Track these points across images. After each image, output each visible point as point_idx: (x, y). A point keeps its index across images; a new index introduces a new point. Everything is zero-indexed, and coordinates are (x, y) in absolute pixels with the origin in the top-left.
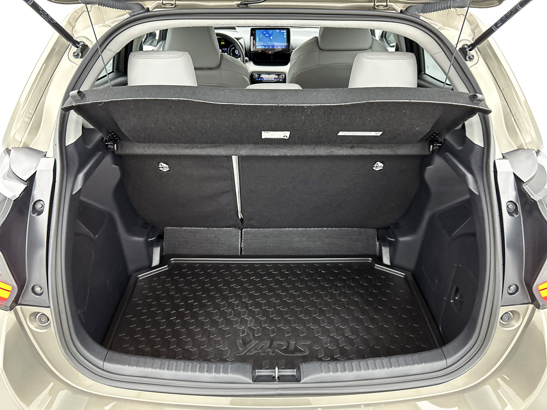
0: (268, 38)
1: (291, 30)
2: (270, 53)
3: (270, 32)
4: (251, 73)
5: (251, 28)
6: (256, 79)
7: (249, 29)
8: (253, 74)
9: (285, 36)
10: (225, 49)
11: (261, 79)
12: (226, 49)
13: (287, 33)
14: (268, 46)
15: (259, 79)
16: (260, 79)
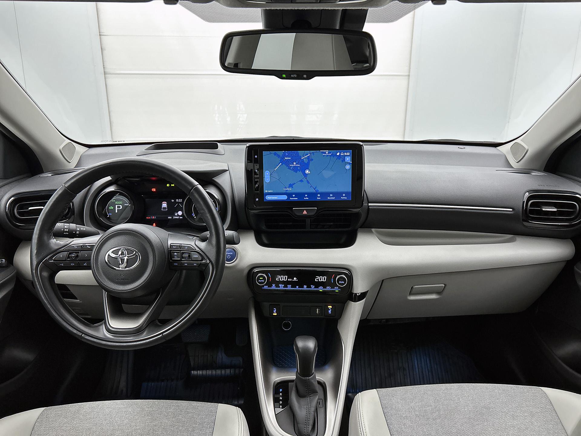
0: (300, 173)
1: (366, 148)
2: (305, 212)
3: (304, 155)
4: (249, 269)
5: (248, 144)
6: (263, 286)
7: (243, 147)
8: (256, 270)
9: (348, 167)
10: (177, 200)
11: (277, 286)
12: (181, 200)
13: (353, 160)
14: (297, 195)
15: (271, 286)
16: (274, 287)
